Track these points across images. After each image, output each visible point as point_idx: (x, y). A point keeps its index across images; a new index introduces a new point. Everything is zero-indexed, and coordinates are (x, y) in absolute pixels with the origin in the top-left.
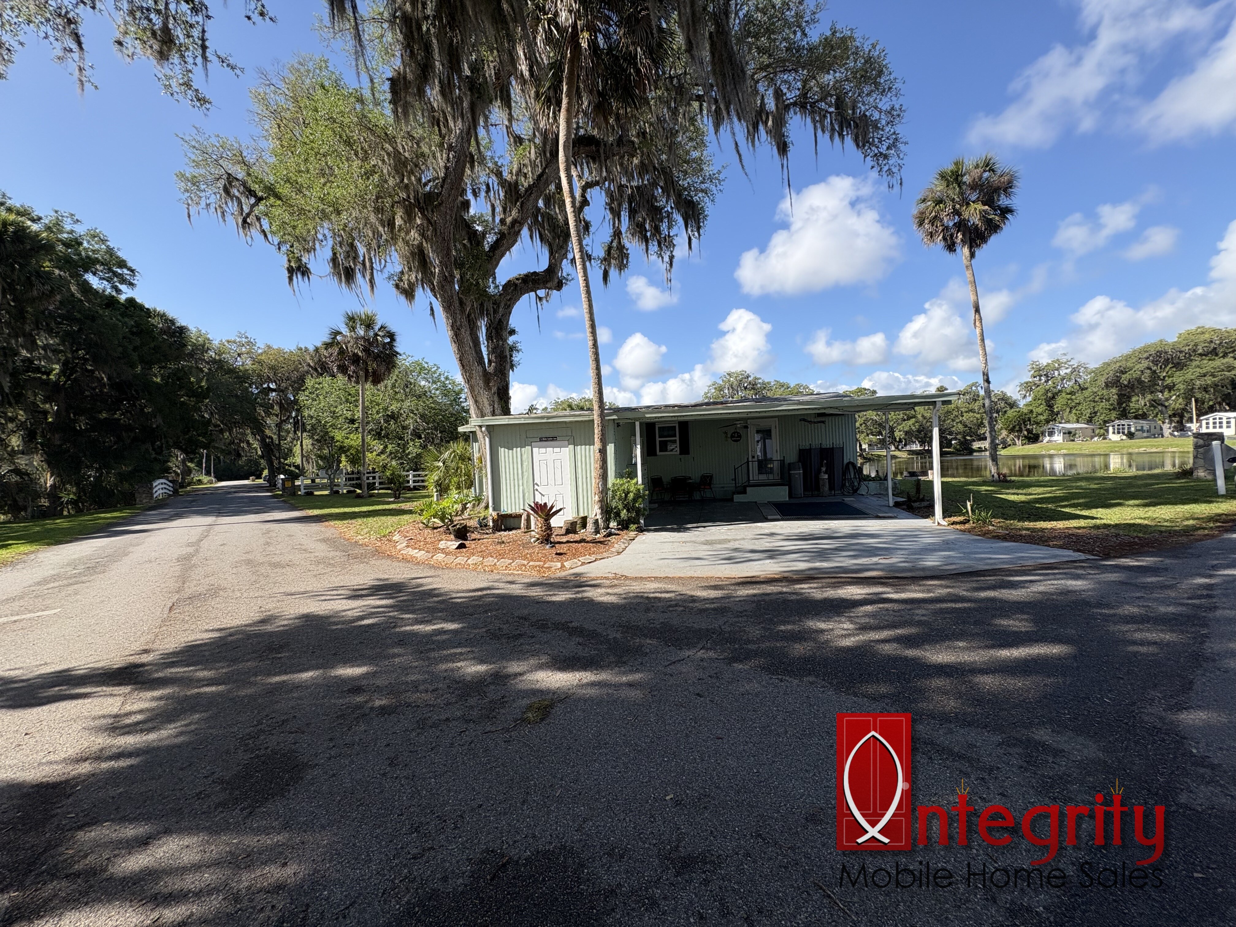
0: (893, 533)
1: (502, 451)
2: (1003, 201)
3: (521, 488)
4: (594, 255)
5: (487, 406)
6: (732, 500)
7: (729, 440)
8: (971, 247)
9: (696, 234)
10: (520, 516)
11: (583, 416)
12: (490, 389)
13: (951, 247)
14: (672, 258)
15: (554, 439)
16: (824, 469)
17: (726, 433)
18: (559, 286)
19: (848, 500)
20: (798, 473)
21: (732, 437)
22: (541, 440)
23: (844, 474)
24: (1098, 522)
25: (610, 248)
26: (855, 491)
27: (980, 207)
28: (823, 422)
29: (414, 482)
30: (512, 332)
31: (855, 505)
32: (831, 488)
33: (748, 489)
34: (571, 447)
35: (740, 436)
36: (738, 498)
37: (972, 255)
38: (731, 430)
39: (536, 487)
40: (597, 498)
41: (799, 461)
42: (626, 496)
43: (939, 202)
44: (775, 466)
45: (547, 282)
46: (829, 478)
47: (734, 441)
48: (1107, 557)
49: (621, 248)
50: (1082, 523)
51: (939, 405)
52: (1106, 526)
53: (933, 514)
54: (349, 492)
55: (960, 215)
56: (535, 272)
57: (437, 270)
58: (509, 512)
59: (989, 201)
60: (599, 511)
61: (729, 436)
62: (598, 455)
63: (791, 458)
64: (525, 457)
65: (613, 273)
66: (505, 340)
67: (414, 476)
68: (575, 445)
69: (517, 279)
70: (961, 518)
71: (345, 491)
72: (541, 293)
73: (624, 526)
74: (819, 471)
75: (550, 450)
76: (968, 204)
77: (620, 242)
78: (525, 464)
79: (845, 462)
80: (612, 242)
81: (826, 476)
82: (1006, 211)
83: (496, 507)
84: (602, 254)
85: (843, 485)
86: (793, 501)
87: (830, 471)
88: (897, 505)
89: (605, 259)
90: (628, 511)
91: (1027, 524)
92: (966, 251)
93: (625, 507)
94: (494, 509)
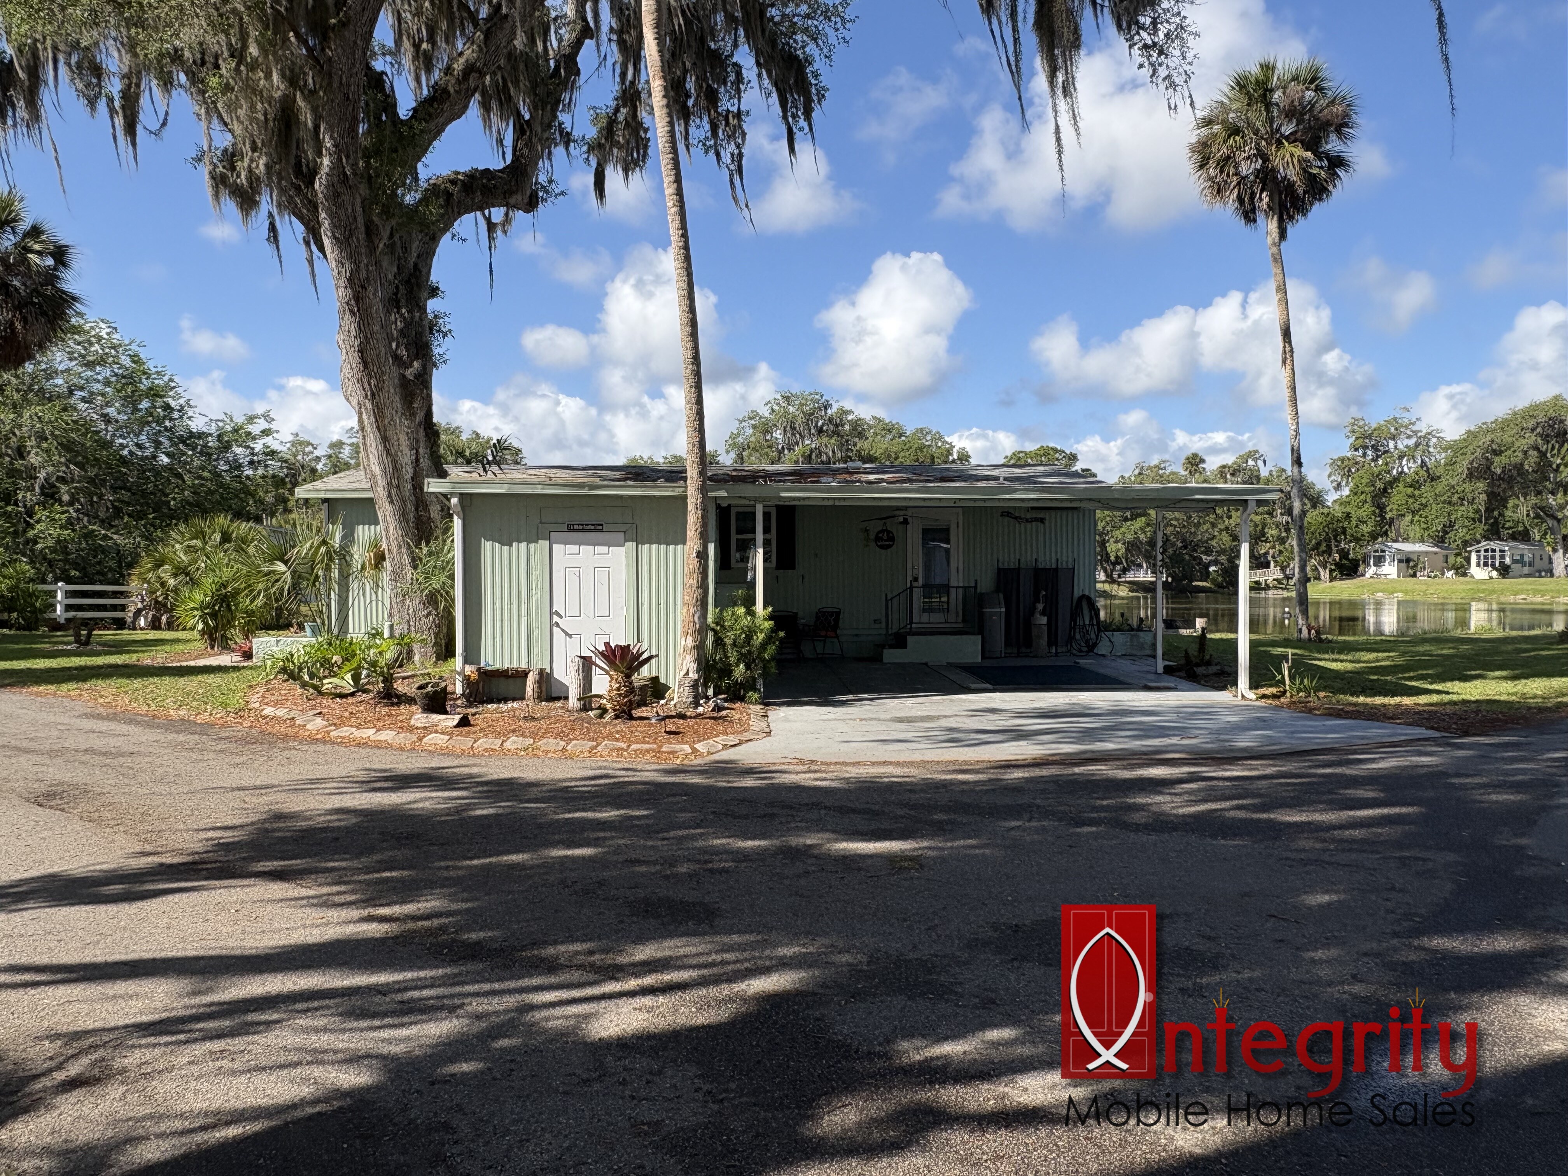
0: (1177, 710)
1: (488, 548)
2: (1333, 145)
3: (524, 620)
4: (576, 134)
5: (406, 450)
6: (878, 658)
7: (873, 544)
8: (1281, 221)
9: (802, 123)
10: (523, 675)
11: (663, 490)
12: (413, 415)
13: (1249, 215)
14: (738, 158)
15: (597, 527)
16: (1040, 606)
17: (866, 530)
18: (531, 204)
19: (1082, 662)
20: (997, 612)
21: (877, 539)
22: (570, 528)
23: (1073, 618)
24: (1455, 697)
25: (612, 122)
26: (1091, 647)
27: (1299, 151)
28: (1042, 520)
29: (69, 609)
30: (434, 292)
31: (1102, 671)
32: (1053, 641)
33: (911, 639)
34: (631, 545)
35: (892, 539)
36: (891, 656)
37: (1283, 234)
38: (875, 527)
39: (556, 619)
40: (690, 642)
41: (997, 590)
42: (749, 638)
43: (1234, 131)
44: (956, 598)
45: (511, 193)
46: (1049, 624)
47: (881, 547)
48: (1466, 734)
49: (636, 127)
50: (1435, 698)
51: (1252, 506)
52: (1465, 702)
53: (1235, 683)
55: (1266, 159)
56: (487, 170)
57: (326, 161)
58: (498, 666)
59: (1313, 143)
60: (693, 666)
61: (872, 537)
62: (694, 562)
63: (986, 584)
64: (535, 560)
65: (614, 177)
66: (423, 309)
67: (68, 595)
68: (639, 541)
69: (453, 182)
70: (1273, 690)
72: (497, 214)
73: (737, 694)
74: (1032, 611)
75: (586, 549)
76: (1279, 144)
77: (634, 115)
78: (535, 574)
79: (1077, 593)
80: (617, 110)
81: (1044, 620)
82: (1337, 163)
83: (471, 656)
84: (592, 133)
85: (1071, 639)
86: (988, 663)
87: (1051, 612)
88: (1168, 670)
89: (600, 146)
90: (748, 667)
91: (1361, 699)
92: (1273, 226)
93: (742, 658)
94: (466, 661)
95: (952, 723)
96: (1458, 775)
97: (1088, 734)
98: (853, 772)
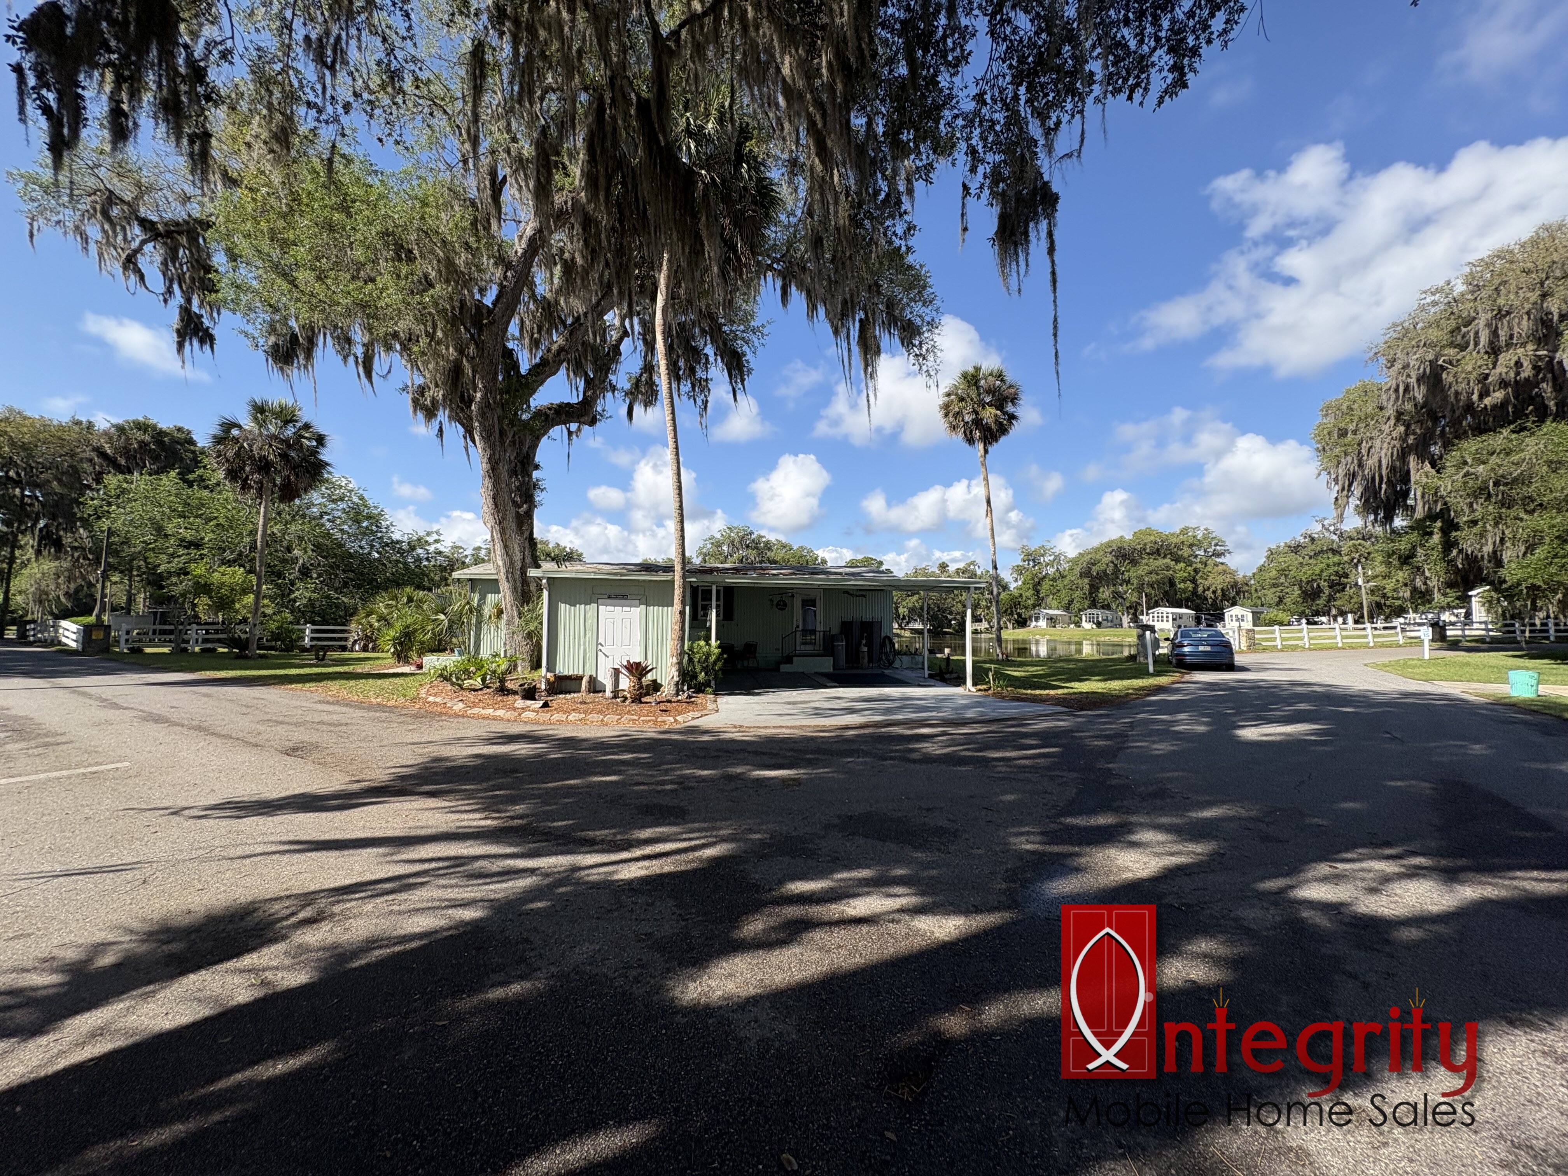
0: (935, 698)
1: (562, 607)
2: (1010, 408)
3: (582, 648)
4: (618, 386)
5: (518, 553)
6: (777, 669)
7: (775, 608)
8: (985, 445)
9: (740, 386)
10: (580, 678)
11: (661, 577)
12: (522, 533)
13: (970, 441)
14: (705, 403)
15: (624, 597)
16: (864, 642)
17: (771, 600)
18: (593, 422)
19: (886, 672)
20: (842, 644)
21: (777, 605)
22: (609, 597)
23: (881, 648)
24: (1076, 690)
25: (638, 381)
26: (891, 663)
27: (994, 411)
28: (864, 596)
29: (312, 639)
30: (537, 467)
31: (897, 676)
32: (870, 660)
33: (795, 659)
34: (643, 607)
35: (785, 605)
36: (785, 668)
37: (986, 451)
38: (777, 599)
39: (600, 647)
40: (675, 660)
41: (841, 633)
42: (707, 658)
43: (962, 399)
44: (819, 636)
45: (582, 416)
46: (868, 651)
47: (780, 609)
48: (1082, 710)
49: (651, 385)
50: (1066, 691)
51: (972, 590)
52: (1081, 693)
53: (965, 683)
54: (203, 650)
55: (977, 413)
56: (569, 404)
57: (479, 395)
58: (566, 673)
59: (1000, 407)
60: (676, 674)
61: (775, 604)
62: (678, 616)
63: (835, 630)
64: (589, 614)
65: (638, 409)
66: (530, 476)
67: (313, 631)
68: (647, 605)
69: (550, 409)
70: (985, 687)
71: (197, 649)
72: (574, 427)
73: (700, 689)
74: (860, 644)
75: (618, 609)
76: (984, 407)
77: (651, 378)
78: (589, 622)
79: (883, 635)
80: (641, 375)
81: (866, 649)
82: (1012, 417)
83: (551, 668)
84: (627, 386)
85: (880, 659)
86: (836, 672)
87: (869, 645)
88: (931, 676)
89: (631, 393)
90: (706, 674)
91: (1029, 691)
92: (981, 446)
93: (704, 669)
94: (548, 670)
95: (817, 705)
96: (1078, 731)
97: (888, 711)
98: (763, 732)
